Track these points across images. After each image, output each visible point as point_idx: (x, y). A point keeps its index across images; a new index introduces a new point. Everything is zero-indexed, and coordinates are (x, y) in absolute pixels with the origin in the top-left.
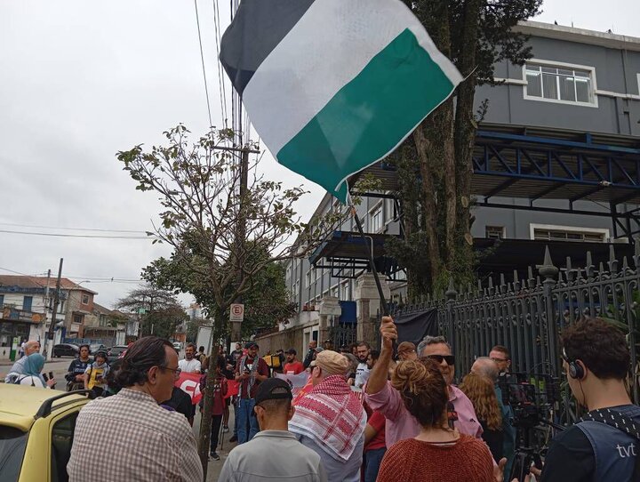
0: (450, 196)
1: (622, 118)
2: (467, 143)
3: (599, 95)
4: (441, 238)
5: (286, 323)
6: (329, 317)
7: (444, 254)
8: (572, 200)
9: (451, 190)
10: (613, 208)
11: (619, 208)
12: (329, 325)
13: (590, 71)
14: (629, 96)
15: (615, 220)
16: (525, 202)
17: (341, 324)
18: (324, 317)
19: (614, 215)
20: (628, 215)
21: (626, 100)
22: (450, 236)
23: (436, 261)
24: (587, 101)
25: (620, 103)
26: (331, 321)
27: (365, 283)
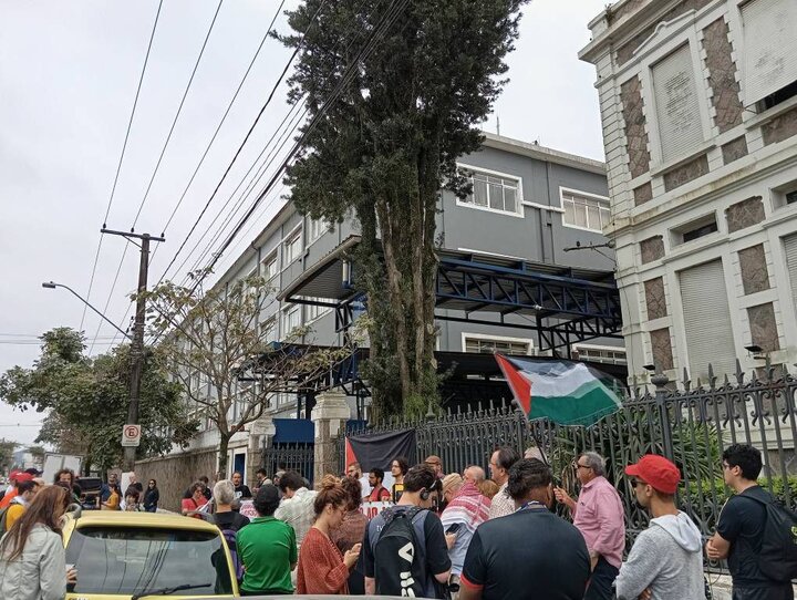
0: (418, 325)
1: (545, 229)
2: (431, 274)
3: (525, 206)
4: (411, 362)
5: (185, 446)
6: (261, 438)
7: (413, 377)
8: (503, 313)
9: (420, 319)
10: (539, 322)
11: (544, 322)
12: (261, 446)
13: (517, 181)
14: (552, 208)
15: (540, 333)
16: (461, 314)
17: (275, 444)
18: (256, 438)
19: (540, 328)
20: (552, 329)
21: (549, 212)
22: (419, 361)
23: (406, 383)
24: (513, 210)
25: (544, 214)
26: (264, 442)
27: (326, 403)
